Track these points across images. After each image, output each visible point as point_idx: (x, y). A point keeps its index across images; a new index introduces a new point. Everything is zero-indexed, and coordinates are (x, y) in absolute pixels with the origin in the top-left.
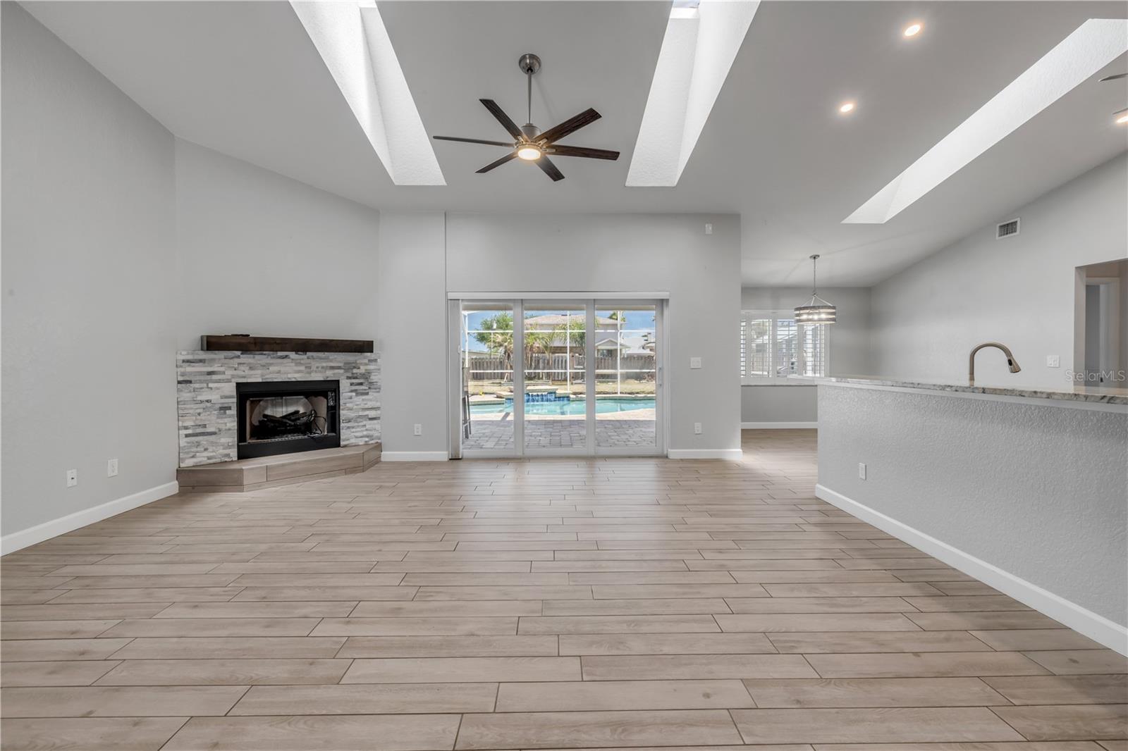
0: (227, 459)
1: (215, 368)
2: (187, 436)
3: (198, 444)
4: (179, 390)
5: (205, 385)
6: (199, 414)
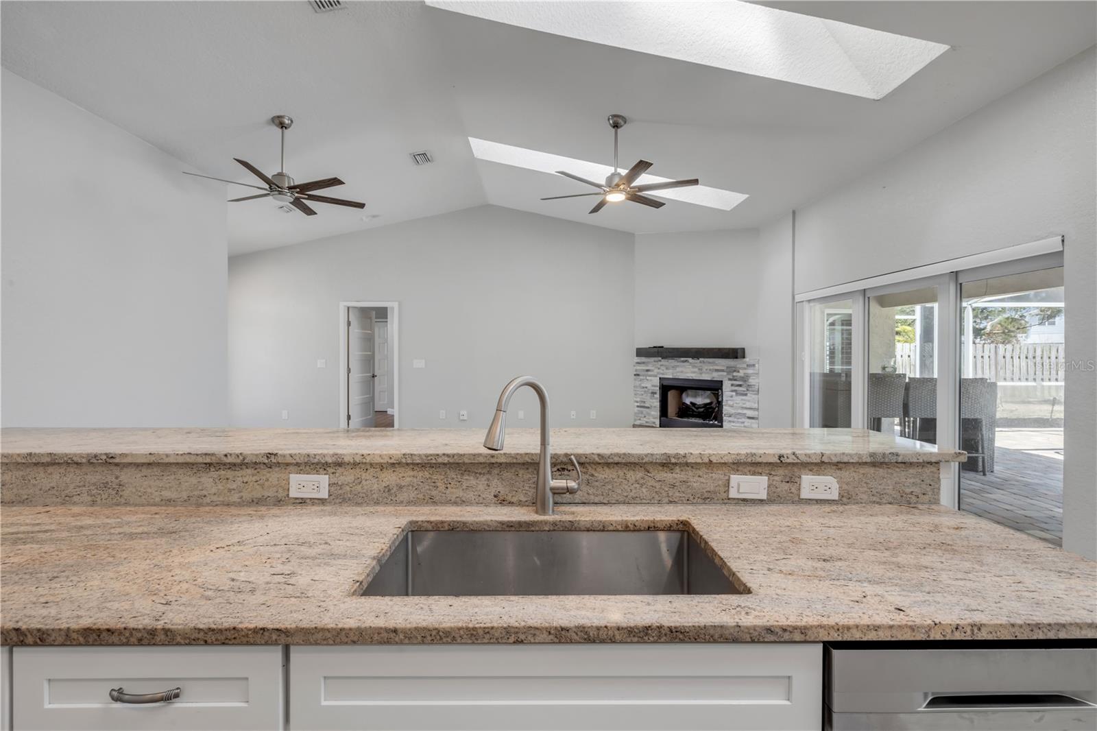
0: (654, 425)
1: (650, 367)
2: (638, 406)
3: (642, 412)
4: (635, 380)
5: (645, 378)
6: (642, 395)
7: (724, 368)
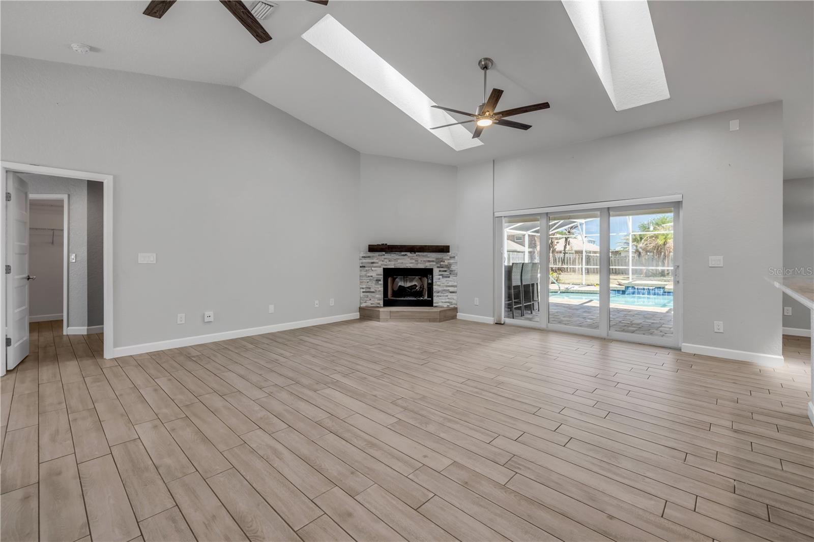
0: (379, 306)
1: (374, 260)
2: (363, 292)
3: (368, 297)
4: (361, 271)
5: (370, 269)
6: (368, 282)
7: (434, 259)
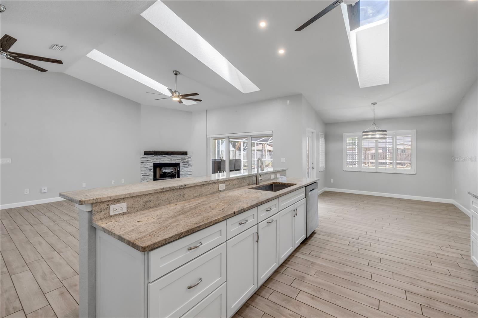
1: (149, 159)
2: (143, 176)
3: (145, 178)
4: (141, 165)
5: (146, 163)
6: (145, 170)
7: (180, 158)
